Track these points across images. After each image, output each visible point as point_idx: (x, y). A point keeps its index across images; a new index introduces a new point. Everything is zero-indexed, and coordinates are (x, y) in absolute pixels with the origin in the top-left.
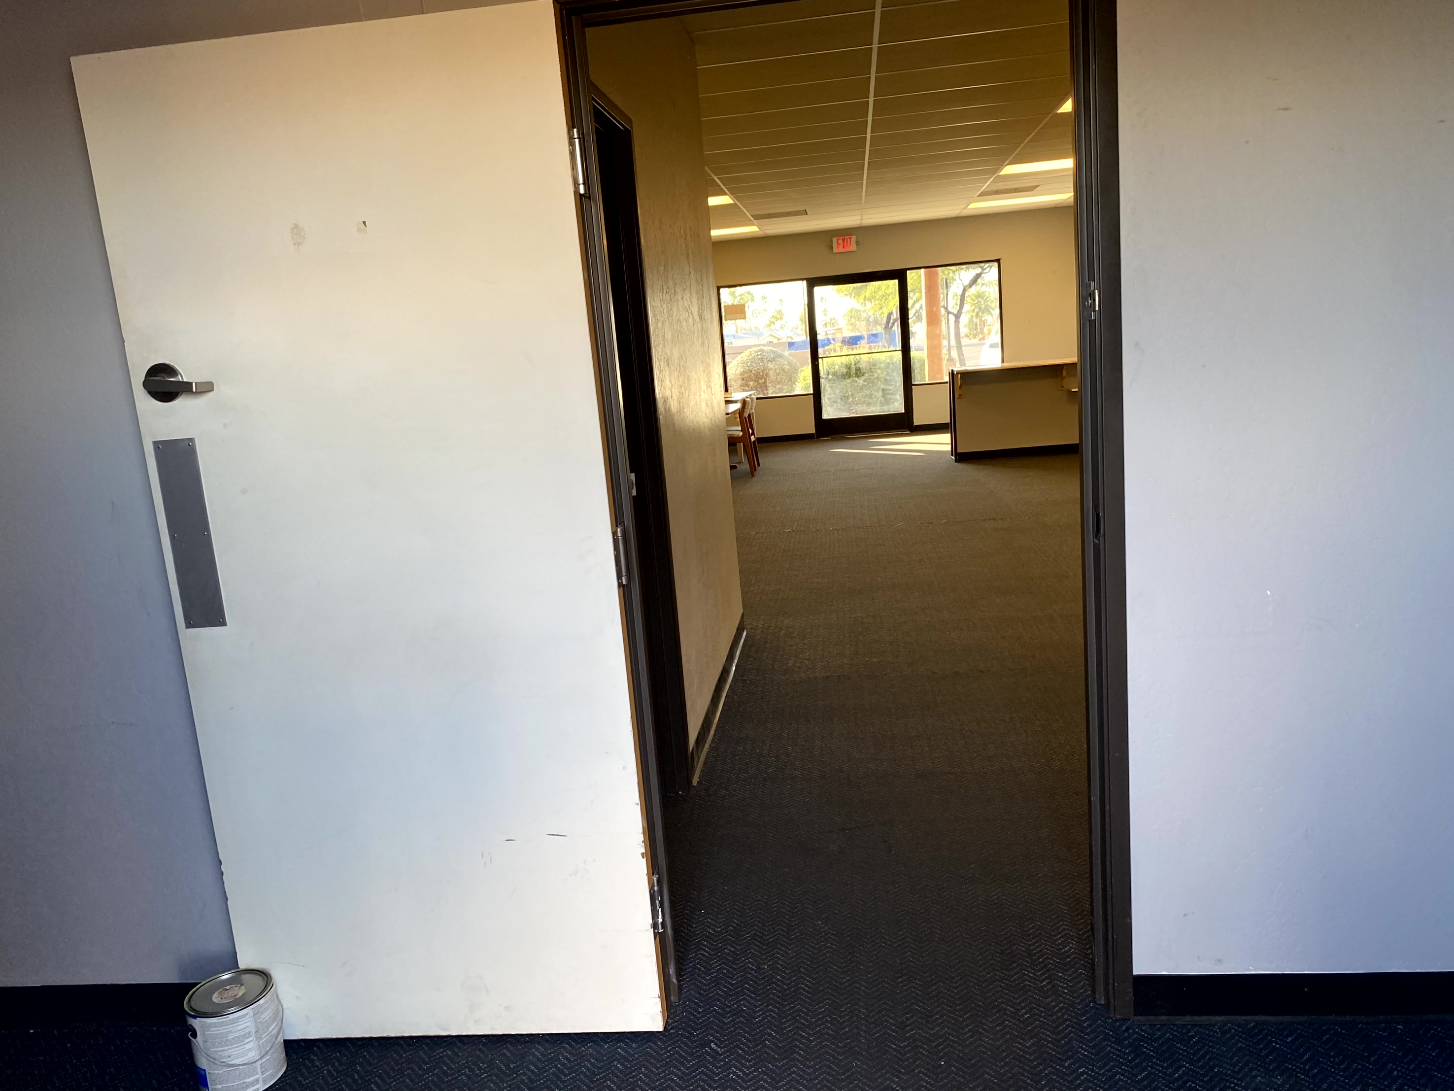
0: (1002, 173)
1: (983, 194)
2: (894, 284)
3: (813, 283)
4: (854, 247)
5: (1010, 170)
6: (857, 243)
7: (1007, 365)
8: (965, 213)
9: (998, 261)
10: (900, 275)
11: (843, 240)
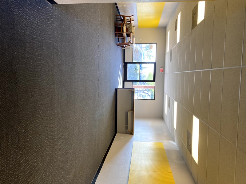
0: (175, 101)
1: (169, 98)
2: (153, 80)
3: (155, 64)
4: (161, 72)
5: (176, 103)
6: (162, 73)
7: (135, 100)
8: (165, 94)
9: (154, 100)
10: (154, 81)
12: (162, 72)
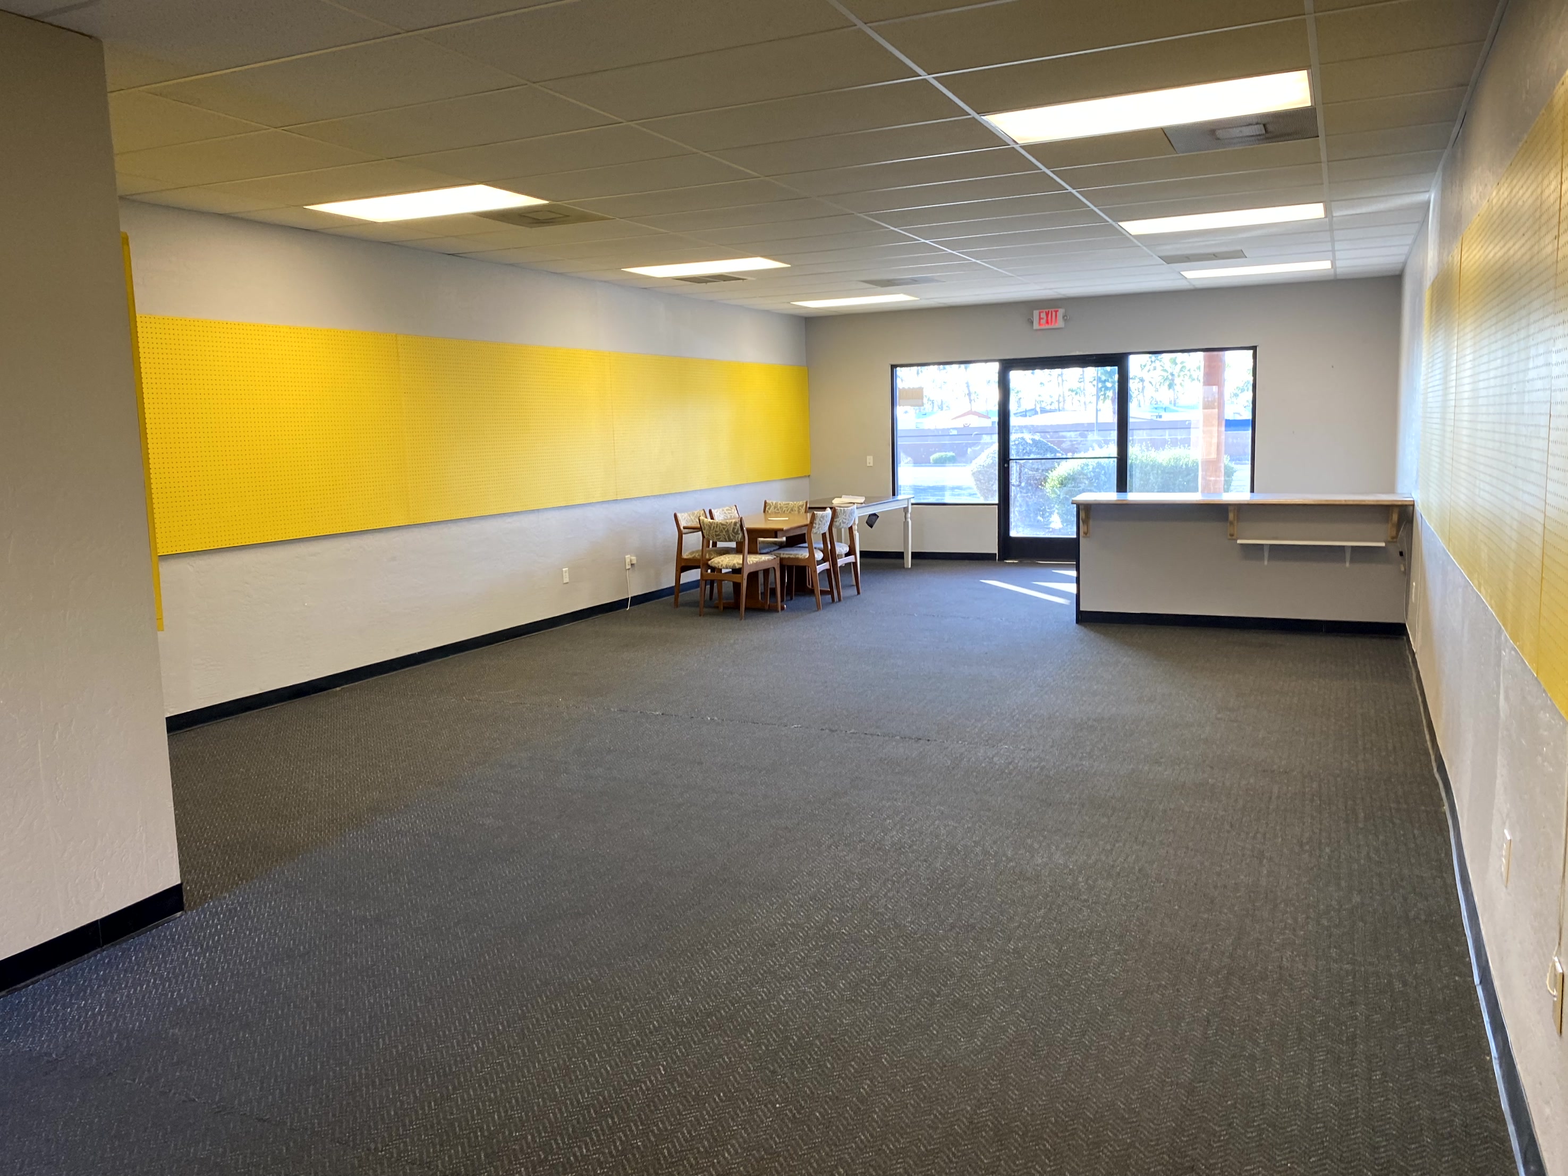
3: (1008, 365)
4: (1060, 323)
6: (1065, 318)
9: (1254, 348)
10: (1118, 360)
11: (1047, 314)
12: (1061, 312)
